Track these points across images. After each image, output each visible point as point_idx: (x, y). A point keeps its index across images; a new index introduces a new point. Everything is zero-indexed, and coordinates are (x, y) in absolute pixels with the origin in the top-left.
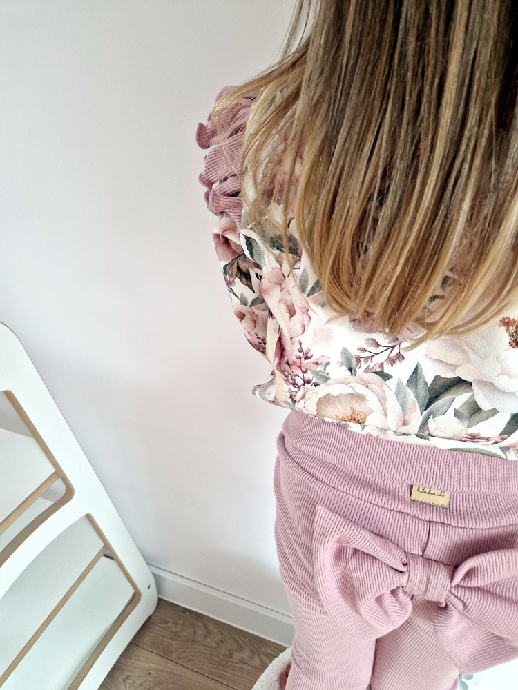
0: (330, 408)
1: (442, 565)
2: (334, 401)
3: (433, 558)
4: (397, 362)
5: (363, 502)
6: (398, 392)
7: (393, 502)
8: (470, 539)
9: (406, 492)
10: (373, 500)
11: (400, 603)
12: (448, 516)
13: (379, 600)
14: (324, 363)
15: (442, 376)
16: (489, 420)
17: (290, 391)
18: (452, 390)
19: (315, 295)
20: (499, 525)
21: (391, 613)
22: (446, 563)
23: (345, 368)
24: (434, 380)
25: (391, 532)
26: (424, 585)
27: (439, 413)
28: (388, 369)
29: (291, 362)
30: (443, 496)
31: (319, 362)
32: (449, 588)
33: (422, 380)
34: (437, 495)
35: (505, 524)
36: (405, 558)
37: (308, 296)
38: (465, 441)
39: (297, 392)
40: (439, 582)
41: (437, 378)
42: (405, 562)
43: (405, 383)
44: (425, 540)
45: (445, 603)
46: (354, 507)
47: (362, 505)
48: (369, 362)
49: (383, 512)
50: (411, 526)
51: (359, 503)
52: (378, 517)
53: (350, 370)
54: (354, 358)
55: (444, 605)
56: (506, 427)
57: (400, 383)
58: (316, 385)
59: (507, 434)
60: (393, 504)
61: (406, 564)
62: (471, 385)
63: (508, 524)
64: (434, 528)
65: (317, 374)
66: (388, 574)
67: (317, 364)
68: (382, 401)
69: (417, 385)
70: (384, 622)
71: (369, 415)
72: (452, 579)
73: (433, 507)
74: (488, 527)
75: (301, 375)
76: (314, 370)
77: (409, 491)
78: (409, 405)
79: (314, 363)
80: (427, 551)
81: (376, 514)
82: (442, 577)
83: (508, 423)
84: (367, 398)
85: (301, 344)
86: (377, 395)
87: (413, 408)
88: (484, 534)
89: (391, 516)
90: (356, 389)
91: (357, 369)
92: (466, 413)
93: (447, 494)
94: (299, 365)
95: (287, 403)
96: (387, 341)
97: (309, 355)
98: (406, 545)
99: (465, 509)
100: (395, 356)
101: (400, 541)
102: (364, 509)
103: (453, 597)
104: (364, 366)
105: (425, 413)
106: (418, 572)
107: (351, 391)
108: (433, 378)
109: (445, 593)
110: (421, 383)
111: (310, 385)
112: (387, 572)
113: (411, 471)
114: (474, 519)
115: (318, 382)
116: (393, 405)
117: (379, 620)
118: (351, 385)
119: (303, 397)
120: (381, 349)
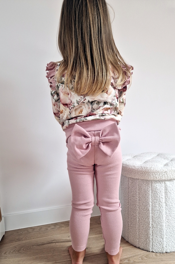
0: (77, 111)
6: (87, 104)
17: (69, 111)
29: (70, 104)
31: (73, 103)
33: (90, 101)
48: (81, 102)
53: (78, 104)
54: (78, 101)
56: (103, 104)
65: (73, 106)
71: (83, 109)
85: (71, 99)
86: (84, 105)
87: (90, 105)
100: (85, 99)
119: (72, 112)
120: (82, 99)
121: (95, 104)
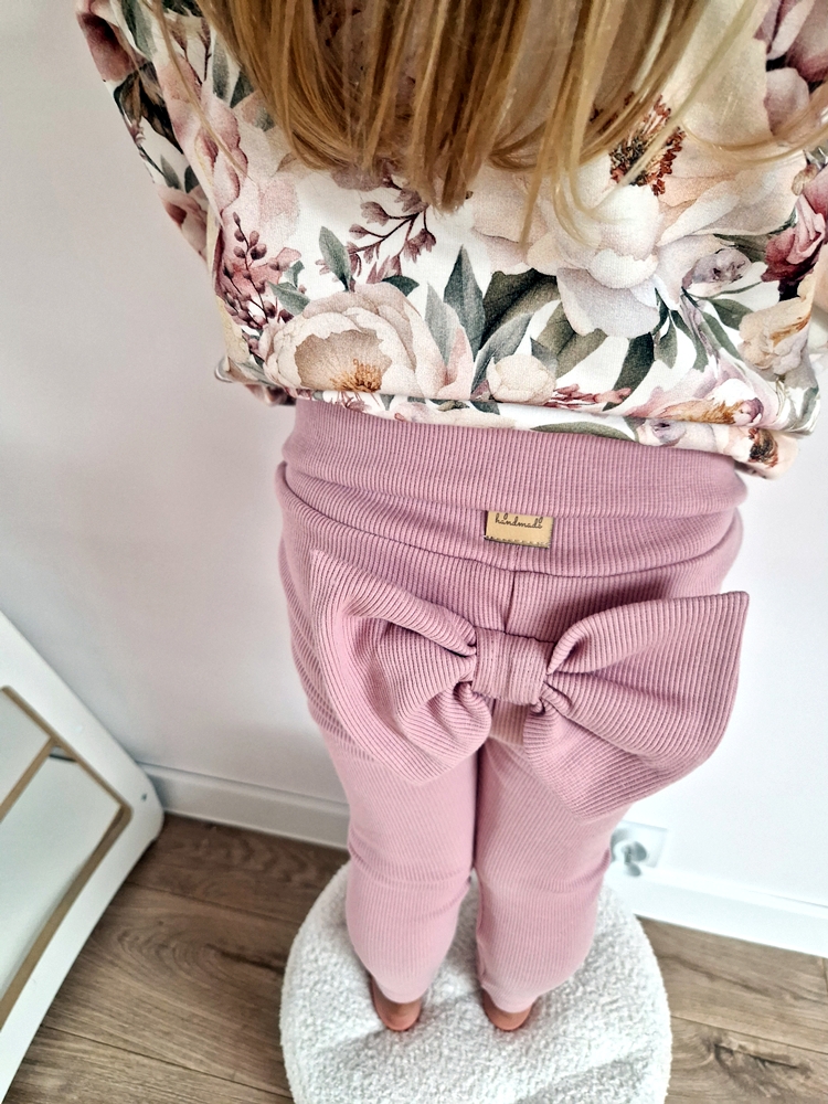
0: (318, 365)
1: (534, 641)
2: (324, 349)
3: (521, 633)
4: (424, 251)
5: (402, 546)
6: (431, 318)
7: (453, 543)
8: (583, 596)
9: (478, 526)
10: (419, 542)
11: (470, 713)
12: (548, 560)
13: (434, 705)
14: (292, 265)
15: (506, 272)
16: (592, 355)
17: (246, 337)
18: (525, 301)
19: (247, 100)
20: (632, 569)
21: (457, 729)
22: (542, 638)
23: (332, 275)
24: (492, 283)
25: (451, 595)
26: (503, 677)
27: (504, 350)
28: (409, 269)
29: (230, 269)
30: (540, 527)
31: (281, 264)
32: (544, 677)
33: (470, 284)
34: (529, 526)
35: (643, 567)
36: (473, 634)
37: (233, 103)
38: (554, 406)
39: (258, 338)
40: (527, 669)
41: (497, 277)
42: (473, 642)
43: (441, 295)
44: (506, 602)
45: (540, 705)
46: (388, 558)
47: (400, 552)
48: (374, 259)
49: (435, 561)
50: (482, 581)
51: (395, 550)
52: (428, 570)
53: (343, 278)
54: (346, 251)
55: (539, 709)
56: (623, 371)
57: (432, 296)
58: (287, 318)
59: (627, 385)
60: (453, 546)
61: (475, 645)
62: (556, 284)
63: (649, 566)
64: (521, 581)
65: (283, 293)
66: (439, 661)
67: (277, 268)
68: (405, 338)
69: (462, 297)
70: (447, 747)
71: (385, 370)
72: (549, 662)
73: (522, 547)
74: (614, 572)
75: (256, 298)
76: (275, 283)
77: (483, 524)
78: (452, 341)
79: (272, 267)
80: (510, 622)
81: (423, 565)
82: (533, 659)
83: (627, 360)
84: (379, 336)
85: (238, 222)
86: (395, 327)
87: (459, 346)
88: (606, 586)
89: (450, 566)
90: (358, 319)
91: (355, 277)
92: (551, 347)
93: (547, 523)
94: (246, 272)
95: (247, 365)
96: (402, 204)
97: (259, 247)
98: (476, 614)
99: (577, 546)
100: (418, 237)
101: (465, 609)
102: (404, 557)
103: (551, 690)
104: (366, 268)
105: (481, 353)
106: (493, 655)
107: (349, 326)
108: (489, 279)
109: (538, 686)
110: (469, 292)
111: (276, 318)
112: (439, 657)
113: (481, 484)
114: (590, 561)
115: (289, 311)
116: (424, 342)
117: (439, 743)
118: (351, 311)
119: (272, 350)
120: (392, 224)
121: (525, 347)
